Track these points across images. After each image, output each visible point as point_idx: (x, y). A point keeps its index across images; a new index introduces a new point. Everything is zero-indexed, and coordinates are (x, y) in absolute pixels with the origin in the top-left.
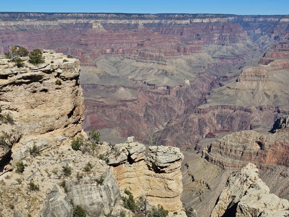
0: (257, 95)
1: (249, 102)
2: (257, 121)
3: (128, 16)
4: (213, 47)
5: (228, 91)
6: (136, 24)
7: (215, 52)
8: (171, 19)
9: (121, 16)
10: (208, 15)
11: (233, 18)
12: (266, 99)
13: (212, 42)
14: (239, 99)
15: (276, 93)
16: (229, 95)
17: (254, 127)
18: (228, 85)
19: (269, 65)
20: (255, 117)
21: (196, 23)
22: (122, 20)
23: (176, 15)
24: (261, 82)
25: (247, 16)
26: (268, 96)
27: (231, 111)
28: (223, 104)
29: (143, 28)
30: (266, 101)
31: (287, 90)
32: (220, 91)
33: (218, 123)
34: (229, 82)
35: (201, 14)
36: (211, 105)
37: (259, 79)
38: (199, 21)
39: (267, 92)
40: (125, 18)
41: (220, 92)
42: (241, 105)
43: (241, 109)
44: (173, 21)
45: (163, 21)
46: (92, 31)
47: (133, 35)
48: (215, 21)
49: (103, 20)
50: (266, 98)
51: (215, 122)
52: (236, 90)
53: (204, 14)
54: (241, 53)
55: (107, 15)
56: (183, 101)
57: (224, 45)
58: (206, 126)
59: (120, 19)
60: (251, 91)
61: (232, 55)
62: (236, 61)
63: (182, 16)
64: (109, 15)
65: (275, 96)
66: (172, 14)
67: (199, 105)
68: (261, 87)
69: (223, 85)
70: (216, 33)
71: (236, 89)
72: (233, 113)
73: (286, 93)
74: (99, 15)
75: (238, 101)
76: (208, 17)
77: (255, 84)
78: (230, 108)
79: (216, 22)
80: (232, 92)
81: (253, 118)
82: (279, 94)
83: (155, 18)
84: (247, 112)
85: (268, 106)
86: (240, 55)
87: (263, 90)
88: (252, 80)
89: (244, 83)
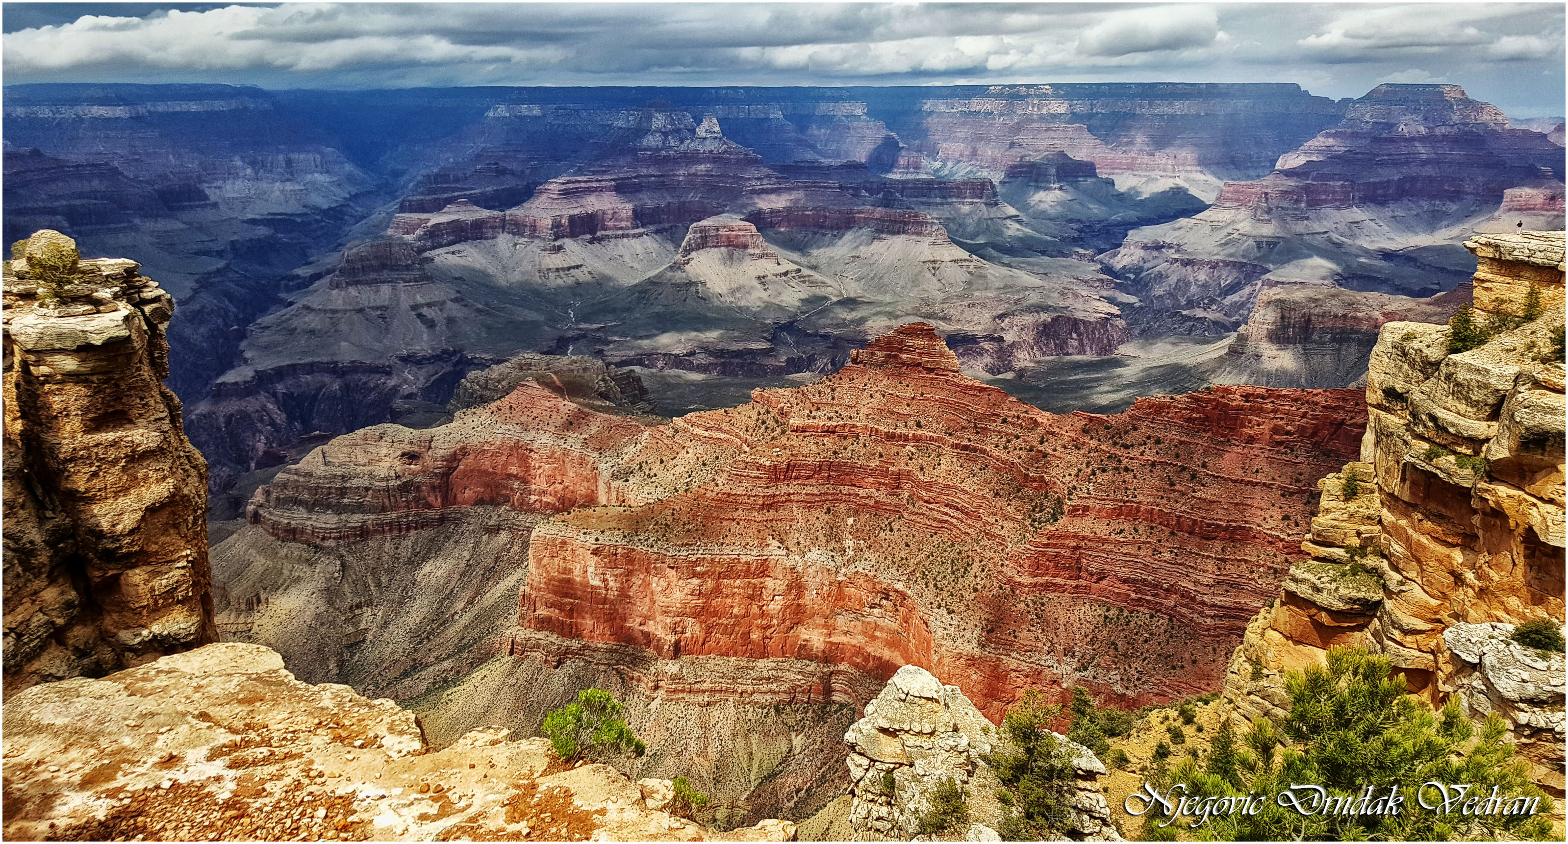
0: (396, 322)
1: (376, 346)
2: (409, 396)
5: (307, 319)
7: (247, 203)
12: (426, 334)
14: (345, 339)
15: (451, 311)
16: (311, 331)
17: (401, 413)
18: (305, 301)
19: (419, 233)
20: (400, 385)
24: (402, 284)
26: (431, 324)
27: (327, 378)
28: (297, 361)
30: (425, 338)
31: (476, 300)
32: (283, 322)
33: (291, 418)
34: (307, 292)
36: (259, 368)
37: (395, 275)
39: (425, 311)
41: (285, 325)
42: (357, 357)
43: (358, 367)
50: (423, 328)
51: (280, 417)
52: (330, 315)
54: (335, 205)
58: (254, 435)
60: (379, 312)
65: (451, 321)
67: (219, 373)
68: (405, 301)
71: (334, 312)
72: (333, 382)
73: (479, 311)
75: (344, 344)
77: (385, 290)
78: (326, 369)
80: (318, 322)
81: (395, 390)
82: (459, 312)
84: (377, 376)
85: (434, 349)
87: (414, 307)
88: (376, 281)
89: (353, 291)
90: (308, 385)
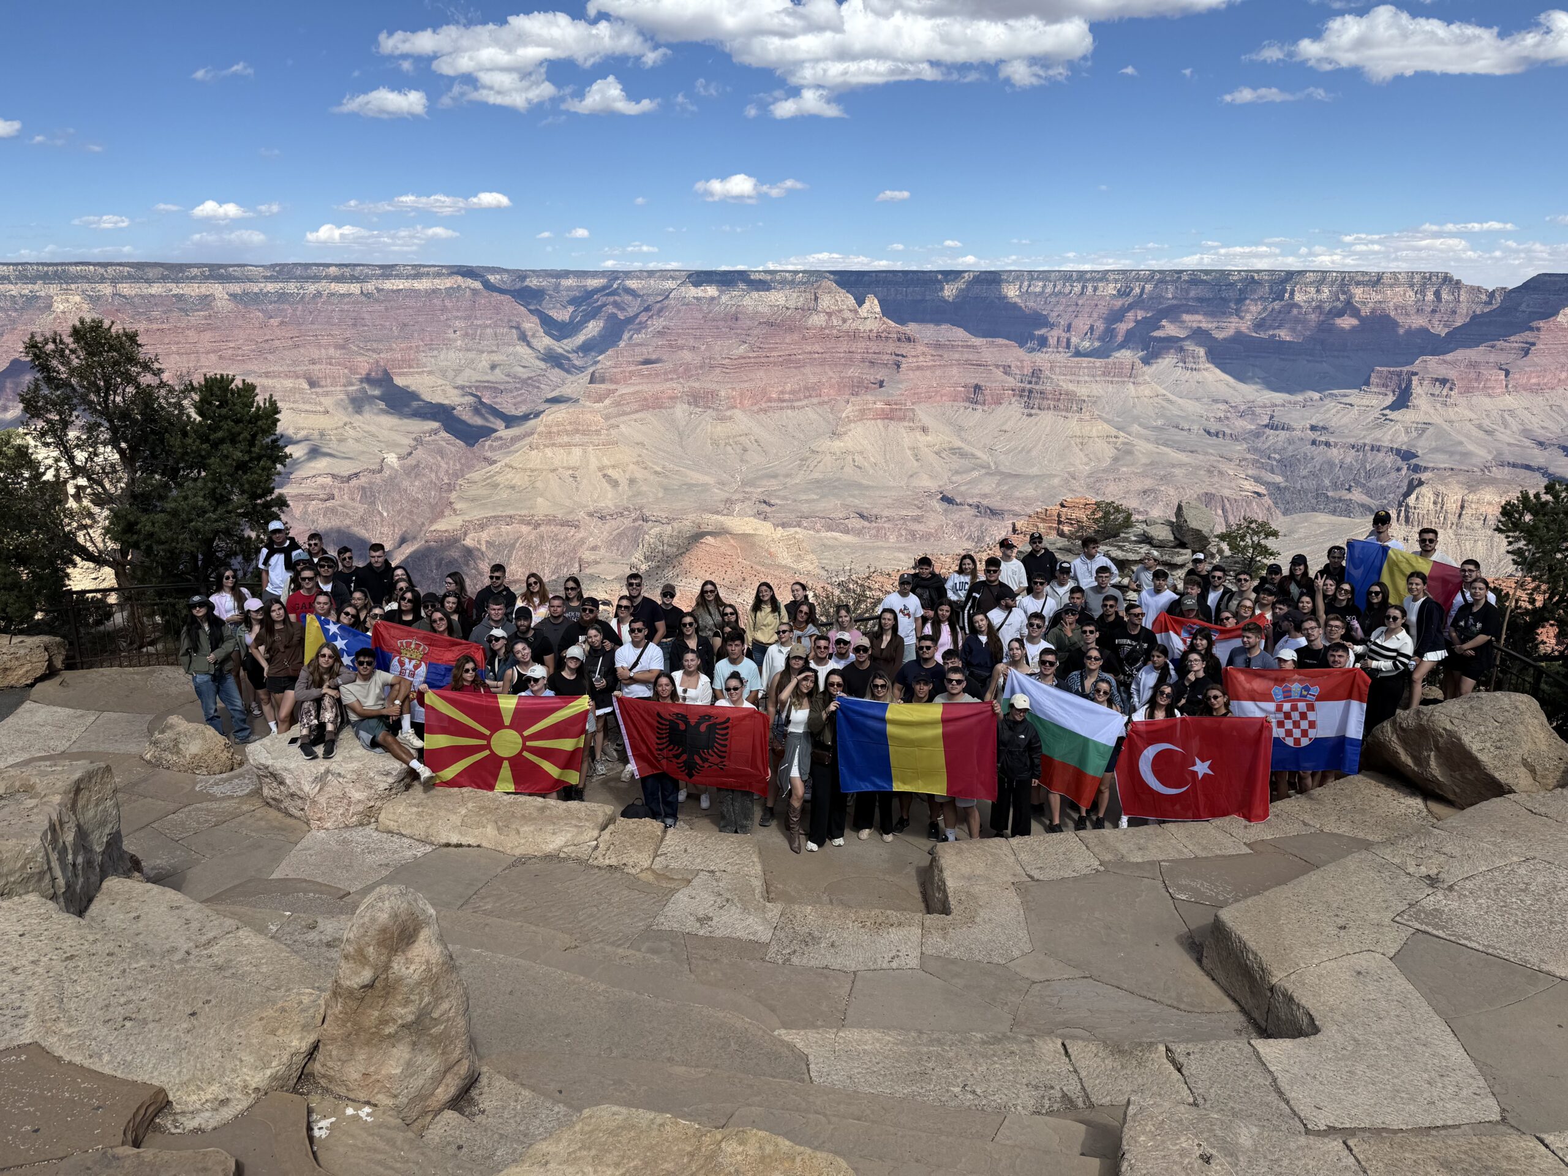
0: (585, 481)
1: (568, 503)
2: (594, 548)
3: (174, 271)
4: (450, 358)
5: (508, 476)
6: (207, 296)
7: (458, 371)
8: (316, 278)
9: (151, 273)
10: (426, 269)
11: (498, 277)
12: (610, 493)
13: (448, 344)
14: (541, 495)
15: (632, 473)
16: (513, 487)
17: (587, 563)
18: (507, 460)
19: (607, 402)
20: (586, 538)
21: (393, 291)
22: (155, 285)
23: (332, 270)
24: (591, 448)
25: (533, 271)
26: (615, 484)
27: (525, 529)
28: (499, 513)
29: (231, 305)
30: (609, 496)
31: (655, 463)
32: (487, 478)
34: (509, 452)
35: (405, 266)
36: (467, 518)
37: (586, 439)
38: (401, 287)
39: (610, 472)
40: (164, 279)
41: (490, 480)
42: (551, 512)
43: (551, 520)
44: (322, 286)
45: (292, 287)
46: (55, 319)
47: (200, 330)
48: (448, 285)
49: (86, 286)
50: (609, 488)
52: (529, 473)
53: (414, 266)
54: (533, 374)
55: (101, 270)
56: (385, 514)
57: (483, 352)
59: (149, 281)
60: (571, 472)
61: (507, 379)
62: (522, 394)
63: (347, 271)
64: (110, 269)
65: (632, 481)
66: (318, 265)
67: (432, 522)
68: (594, 463)
69: (495, 462)
70: (456, 318)
71: (532, 471)
72: (529, 533)
73: (656, 473)
74: (72, 269)
75: (540, 500)
76: (428, 274)
77: (577, 452)
78: (523, 521)
79: (451, 288)
80: (518, 479)
81: (582, 541)
82: (639, 474)
83: (265, 277)
84: (567, 529)
85: (617, 507)
86: (530, 378)
87: (600, 469)
88: (569, 445)
89: (549, 452)
90: (508, 534)
